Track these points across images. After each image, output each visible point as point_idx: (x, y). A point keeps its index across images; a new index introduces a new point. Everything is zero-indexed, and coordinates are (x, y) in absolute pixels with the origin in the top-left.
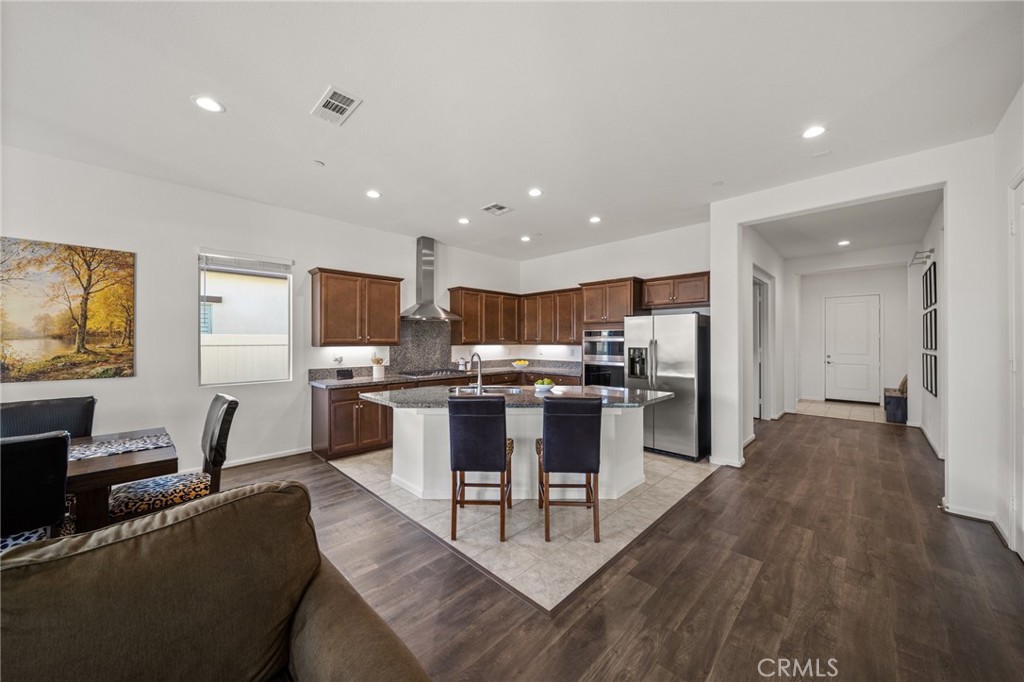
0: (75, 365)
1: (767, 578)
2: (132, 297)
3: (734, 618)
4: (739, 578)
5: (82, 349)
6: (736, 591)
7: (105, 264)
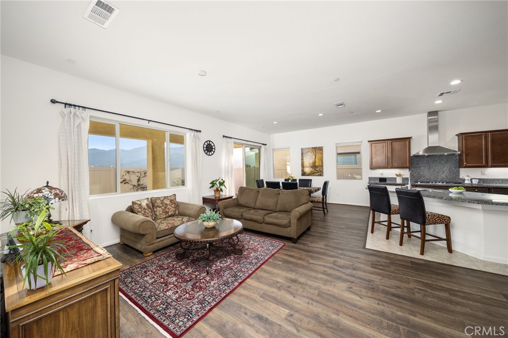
0: (314, 173)
2: (322, 157)
5: (315, 170)
7: (318, 150)
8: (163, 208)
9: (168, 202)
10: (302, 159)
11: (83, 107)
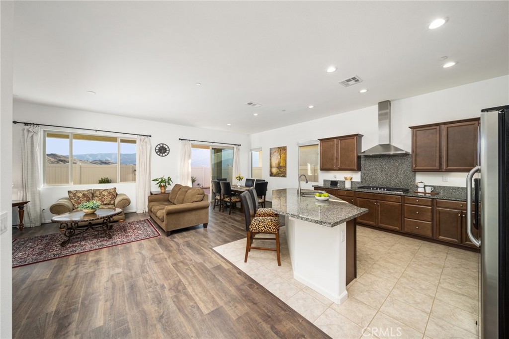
0: (279, 174)
1: (192, 306)
3: (183, 281)
4: (200, 295)
5: (280, 171)
6: (194, 290)
7: (283, 150)
8: (100, 197)
9: (106, 193)
10: (271, 160)
11: (36, 124)
